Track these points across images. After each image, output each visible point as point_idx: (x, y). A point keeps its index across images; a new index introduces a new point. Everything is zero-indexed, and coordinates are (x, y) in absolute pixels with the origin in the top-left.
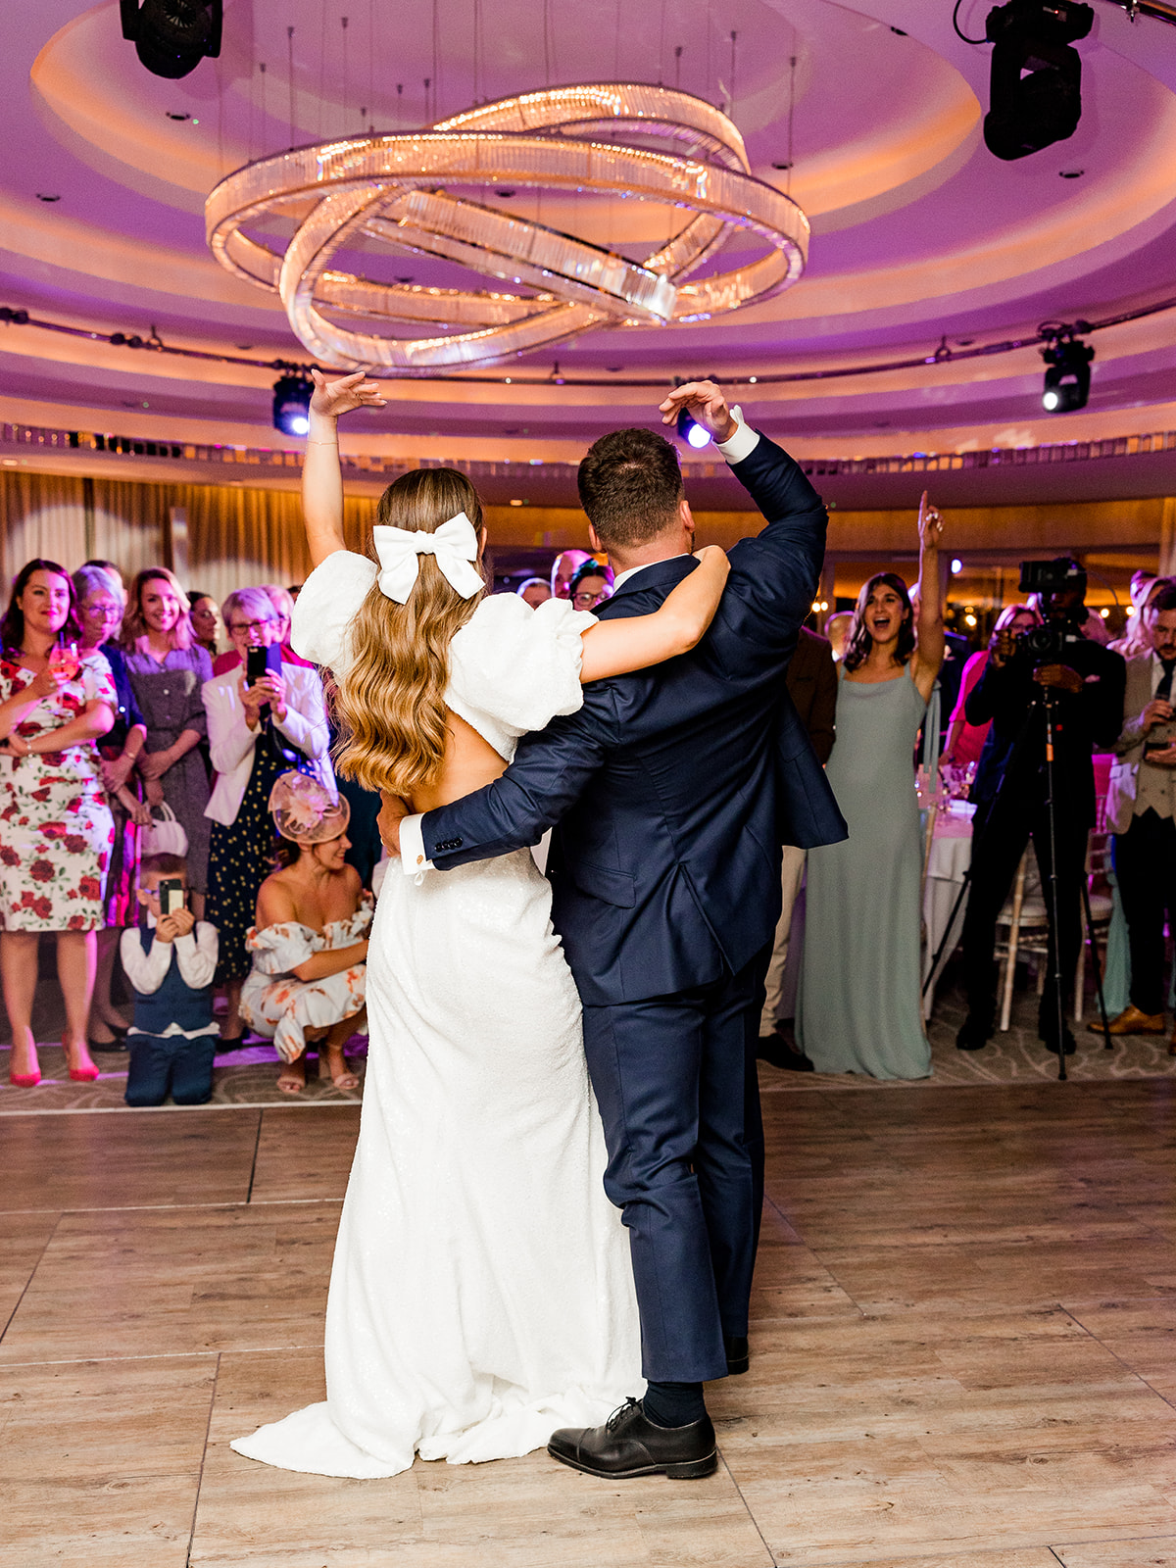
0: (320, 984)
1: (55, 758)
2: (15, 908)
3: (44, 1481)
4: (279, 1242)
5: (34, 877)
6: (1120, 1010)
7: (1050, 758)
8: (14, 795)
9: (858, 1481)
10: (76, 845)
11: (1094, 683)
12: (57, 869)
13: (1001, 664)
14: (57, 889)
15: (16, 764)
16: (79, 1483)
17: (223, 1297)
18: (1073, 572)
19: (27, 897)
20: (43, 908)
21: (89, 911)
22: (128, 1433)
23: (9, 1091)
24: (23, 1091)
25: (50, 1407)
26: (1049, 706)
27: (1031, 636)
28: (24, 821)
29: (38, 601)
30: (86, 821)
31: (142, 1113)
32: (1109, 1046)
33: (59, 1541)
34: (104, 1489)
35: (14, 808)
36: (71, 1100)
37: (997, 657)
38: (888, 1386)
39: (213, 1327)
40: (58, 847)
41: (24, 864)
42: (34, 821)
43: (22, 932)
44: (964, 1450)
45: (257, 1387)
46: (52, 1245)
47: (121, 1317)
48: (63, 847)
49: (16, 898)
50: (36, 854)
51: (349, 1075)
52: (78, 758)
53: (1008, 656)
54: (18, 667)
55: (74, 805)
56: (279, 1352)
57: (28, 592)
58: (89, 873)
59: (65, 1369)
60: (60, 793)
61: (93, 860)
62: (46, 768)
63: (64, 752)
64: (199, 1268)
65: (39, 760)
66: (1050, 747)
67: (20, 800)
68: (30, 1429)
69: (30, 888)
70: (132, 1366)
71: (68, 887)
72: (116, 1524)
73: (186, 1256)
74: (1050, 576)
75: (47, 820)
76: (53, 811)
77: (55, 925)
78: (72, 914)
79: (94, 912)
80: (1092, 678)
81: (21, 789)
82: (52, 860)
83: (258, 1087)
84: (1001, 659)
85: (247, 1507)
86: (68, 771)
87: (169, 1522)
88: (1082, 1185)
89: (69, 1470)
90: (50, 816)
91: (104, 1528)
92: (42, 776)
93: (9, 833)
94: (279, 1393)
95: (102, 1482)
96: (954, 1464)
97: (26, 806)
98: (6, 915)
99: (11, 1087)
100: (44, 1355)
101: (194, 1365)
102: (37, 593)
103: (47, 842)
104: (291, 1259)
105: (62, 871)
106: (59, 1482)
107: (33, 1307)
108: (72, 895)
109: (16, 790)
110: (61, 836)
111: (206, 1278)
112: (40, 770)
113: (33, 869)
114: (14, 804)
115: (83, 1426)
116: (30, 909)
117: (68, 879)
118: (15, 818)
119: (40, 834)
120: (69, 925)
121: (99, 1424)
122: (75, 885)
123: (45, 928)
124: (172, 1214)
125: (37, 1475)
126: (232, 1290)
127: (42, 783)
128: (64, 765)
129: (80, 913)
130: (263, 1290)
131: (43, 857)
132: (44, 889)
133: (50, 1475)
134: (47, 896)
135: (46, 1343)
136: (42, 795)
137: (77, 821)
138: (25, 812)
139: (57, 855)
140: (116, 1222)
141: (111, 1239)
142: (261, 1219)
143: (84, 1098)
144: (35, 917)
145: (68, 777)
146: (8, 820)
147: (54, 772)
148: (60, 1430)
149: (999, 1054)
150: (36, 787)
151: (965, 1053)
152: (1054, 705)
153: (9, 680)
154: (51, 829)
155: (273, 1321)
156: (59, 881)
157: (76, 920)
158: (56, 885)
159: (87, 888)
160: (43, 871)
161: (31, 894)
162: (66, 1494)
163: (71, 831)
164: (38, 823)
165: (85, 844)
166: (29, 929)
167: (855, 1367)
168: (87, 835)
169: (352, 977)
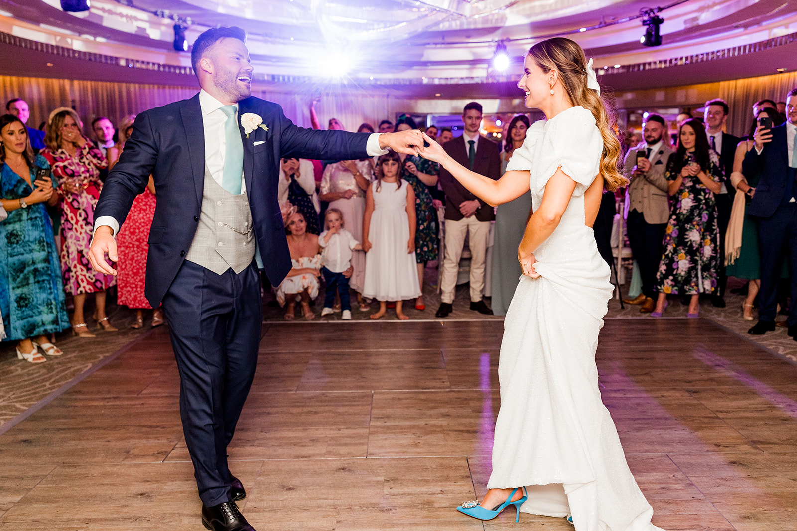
0: (293, 278)
3: (140, 426)
6: (637, 295)
9: (413, 436)
16: (151, 427)
25: (152, 407)
32: (623, 308)
33: (137, 441)
38: (444, 410)
44: (457, 429)
51: (311, 313)
59: (161, 397)
68: (142, 412)
72: (157, 438)
83: (278, 316)
89: (149, 423)
91: (152, 439)
95: (158, 427)
96: (450, 433)
100: (157, 393)
106: (144, 426)
107: (161, 380)
115: (159, 412)
125: (138, 424)
133: (142, 424)
135: (160, 390)
148: (152, 413)
162: (144, 430)
167: (437, 404)
169: (304, 277)
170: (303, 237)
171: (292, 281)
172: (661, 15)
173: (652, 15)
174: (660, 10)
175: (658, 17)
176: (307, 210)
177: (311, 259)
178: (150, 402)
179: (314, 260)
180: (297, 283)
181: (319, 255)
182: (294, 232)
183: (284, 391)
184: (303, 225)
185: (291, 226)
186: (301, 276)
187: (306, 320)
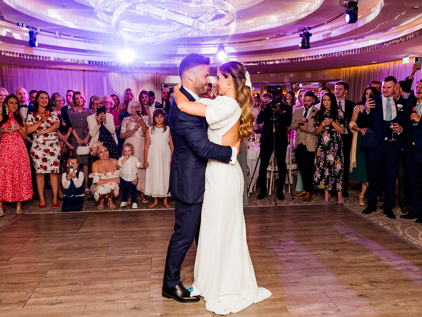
0: (104, 185)
1: (46, 135)
2: (39, 168)
3: (8, 283)
4: (80, 239)
5: (43, 161)
7: (274, 131)
8: (38, 144)
10: (52, 154)
11: (285, 113)
12: (48, 159)
13: (263, 110)
14: (48, 164)
15: (38, 137)
16: (15, 284)
17: (62, 249)
18: (279, 89)
19: (41, 166)
20: (45, 168)
21: (56, 169)
22: (29, 275)
23: (38, 209)
24: (41, 209)
25: (16, 270)
26: (274, 120)
27: (271, 103)
28: (40, 149)
29: (42, 100)
30: (54, 149)
31: (64, 213)
32: (293, 198)
33: (6, 294)
34: (19, 285)
35: (38, 146)
36: (51, 210)
37: (262, 109)
39: (57, 255)
40: (48, 154)
41: (40, 158)
42: (42, 149)
43: (40, 174)
45: (60, 266)
46: (32, 239)
47: (39, 253)
48: (49, 155)
49: (39, 166)
50: (43, 156)
51: (114, 205)
52: (51, 135)
53: (265, 108)
54: (37, 115)
55: (51, 145)
56: (68, 260)
57: (39, 98)
58: (55, 160)
59: (22, 263)
60: (48, 143)
61: (56, 157)
62: (44, 138)
63: (48, 134)
64: (60, 244)
65: (42, 136)
66: (274, 129)
67: (39, 145)
68: (9, 274)
69: (42, 164)
70: (37, 262)
71: (51, 163)
72: (18, 291)
73: (59, 242)
74: (274, 90)
75: (45, 149)
76: (47, 147)
77: (48, 172)
78: (52, 169)
79: (57, 169)
80: (284, 112)
81: (39, 142)
82: (47, 158)
83: (94, 208)
84: (263, 109)
85: (47, 288)
86: (49, 138)
87: (29, 291)
88: (265, 228)
89: (14, 281)
90: (46, 148)
91: (16, 292)
92: (44, 139)
93: (37, 152)
94: (64, 268)
95: (19, 284)
97: (40, 146)
98: (37, 170)
99: (39, 208)
100: (19, 260)
101: (49, 262)
102: (41, 98)
103: (45, 154)
104: (81, 242)
105: (49, 160)
106: (11, 284)
107: (22, 251)
108: (52, 165)
109: (38, 142)
110: (49, 152)
111: (61, 246)
112: (43, 138)
113: (42, 160)
114: (38, 145)
115: (20, 273)
116: (42, 168)
117: (51, 162)
118: (38, 148)
119: (44, 152)
120: (51, 172)
121: (24, 273)
122: (52, 163)
123: (46, 173)
124: (60, 233)
126: (65, 248)
127: (44, 141)
128: (48, 137)
129: (54, 169)
130: (71, 248)
131: (45, 157)
132: (45, 164)
134: (46, 165)
135: (21, 258)
136: (44, 144)
137: (52, 149)
138: (40, 147)
139: (48, 156)
140: (47, 235)
141: (44, 238)
142: (79, 234)
143: (54, 210)
144: (43, 170)
145: (49, 139)
146: (36, 149)
147: (46, 138)
148: (16, 274)
149: (266, 200)
150: (42, 142)
151: (258, 200)
152: (275, 119)
153: (35, 118)
154: (47, 151)
155: (70, 254)
156: (49, 162)
157: (53, 171)
158: (48, 163)
159: (55, 164)
160: (45, 160)
161: (42, 165)
162: (11, 286)
163: (51, 151)
164: (43, 150)
165: (55, 154)
166: (42, 173)
168: (55, 152)
169: (111, 184)
170: (107, 160)
171: (104, 186)
172: (310, 31)
173: (305, 31)
174: (310, 28)
175: (308, 32)
176: (111, 143)
177: (113, 173)
178: (15, 267)
179: (115, 173)
180: (106, 188)
181: (118, 170)
182: (102, 158)
183: (98, 257)
184: (107, 153)
185: (100, 154)
186: (109, 183)
187: (111, 210)
